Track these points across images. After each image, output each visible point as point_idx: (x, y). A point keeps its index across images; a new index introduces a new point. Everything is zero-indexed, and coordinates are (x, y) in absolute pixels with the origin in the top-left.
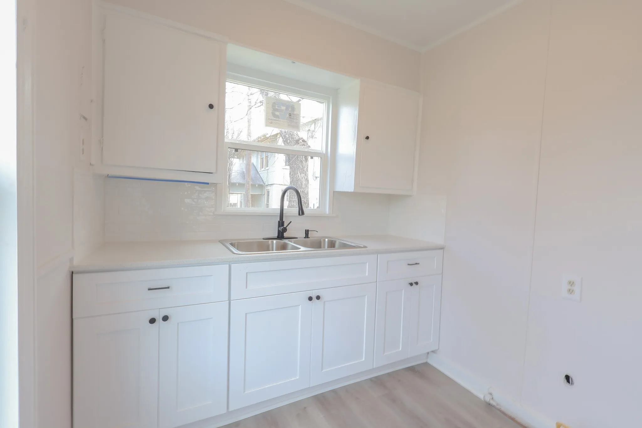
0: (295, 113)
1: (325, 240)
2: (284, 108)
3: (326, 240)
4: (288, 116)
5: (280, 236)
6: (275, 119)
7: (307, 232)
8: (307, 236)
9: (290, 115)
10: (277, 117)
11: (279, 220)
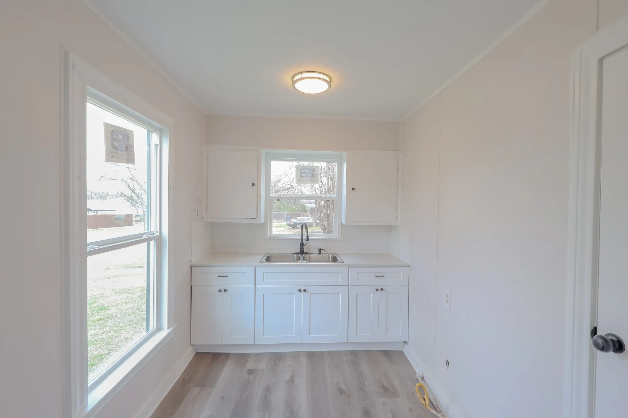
0: (315, 173)
1: (329, 256)
2: (307, 171)
3: (331, 256)
4: (310, 175)
5: (302, 252)
6: (301, 178)
7: (320, 250)
8: (320, 253)
9: (312, 174)
10: (303, 177)
11: (300, 242)
